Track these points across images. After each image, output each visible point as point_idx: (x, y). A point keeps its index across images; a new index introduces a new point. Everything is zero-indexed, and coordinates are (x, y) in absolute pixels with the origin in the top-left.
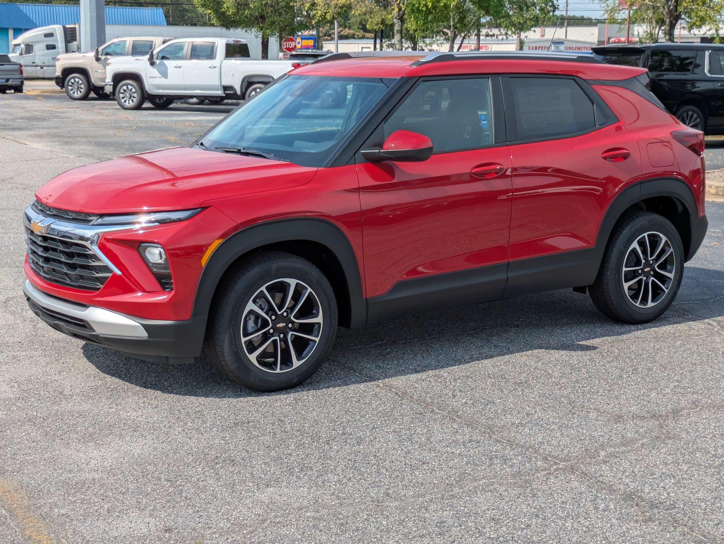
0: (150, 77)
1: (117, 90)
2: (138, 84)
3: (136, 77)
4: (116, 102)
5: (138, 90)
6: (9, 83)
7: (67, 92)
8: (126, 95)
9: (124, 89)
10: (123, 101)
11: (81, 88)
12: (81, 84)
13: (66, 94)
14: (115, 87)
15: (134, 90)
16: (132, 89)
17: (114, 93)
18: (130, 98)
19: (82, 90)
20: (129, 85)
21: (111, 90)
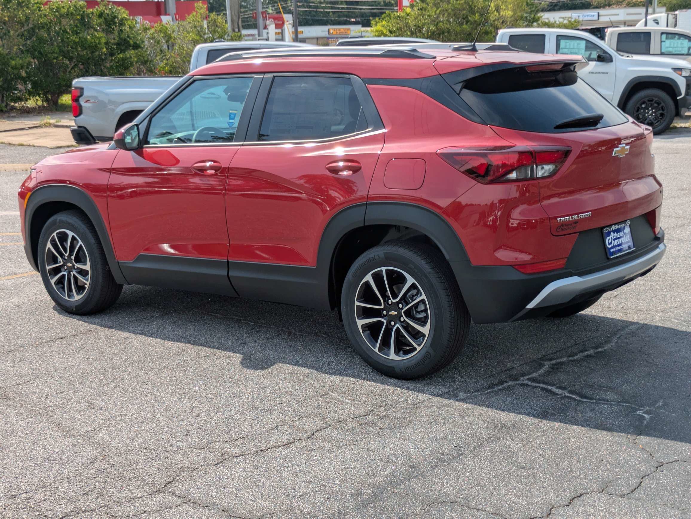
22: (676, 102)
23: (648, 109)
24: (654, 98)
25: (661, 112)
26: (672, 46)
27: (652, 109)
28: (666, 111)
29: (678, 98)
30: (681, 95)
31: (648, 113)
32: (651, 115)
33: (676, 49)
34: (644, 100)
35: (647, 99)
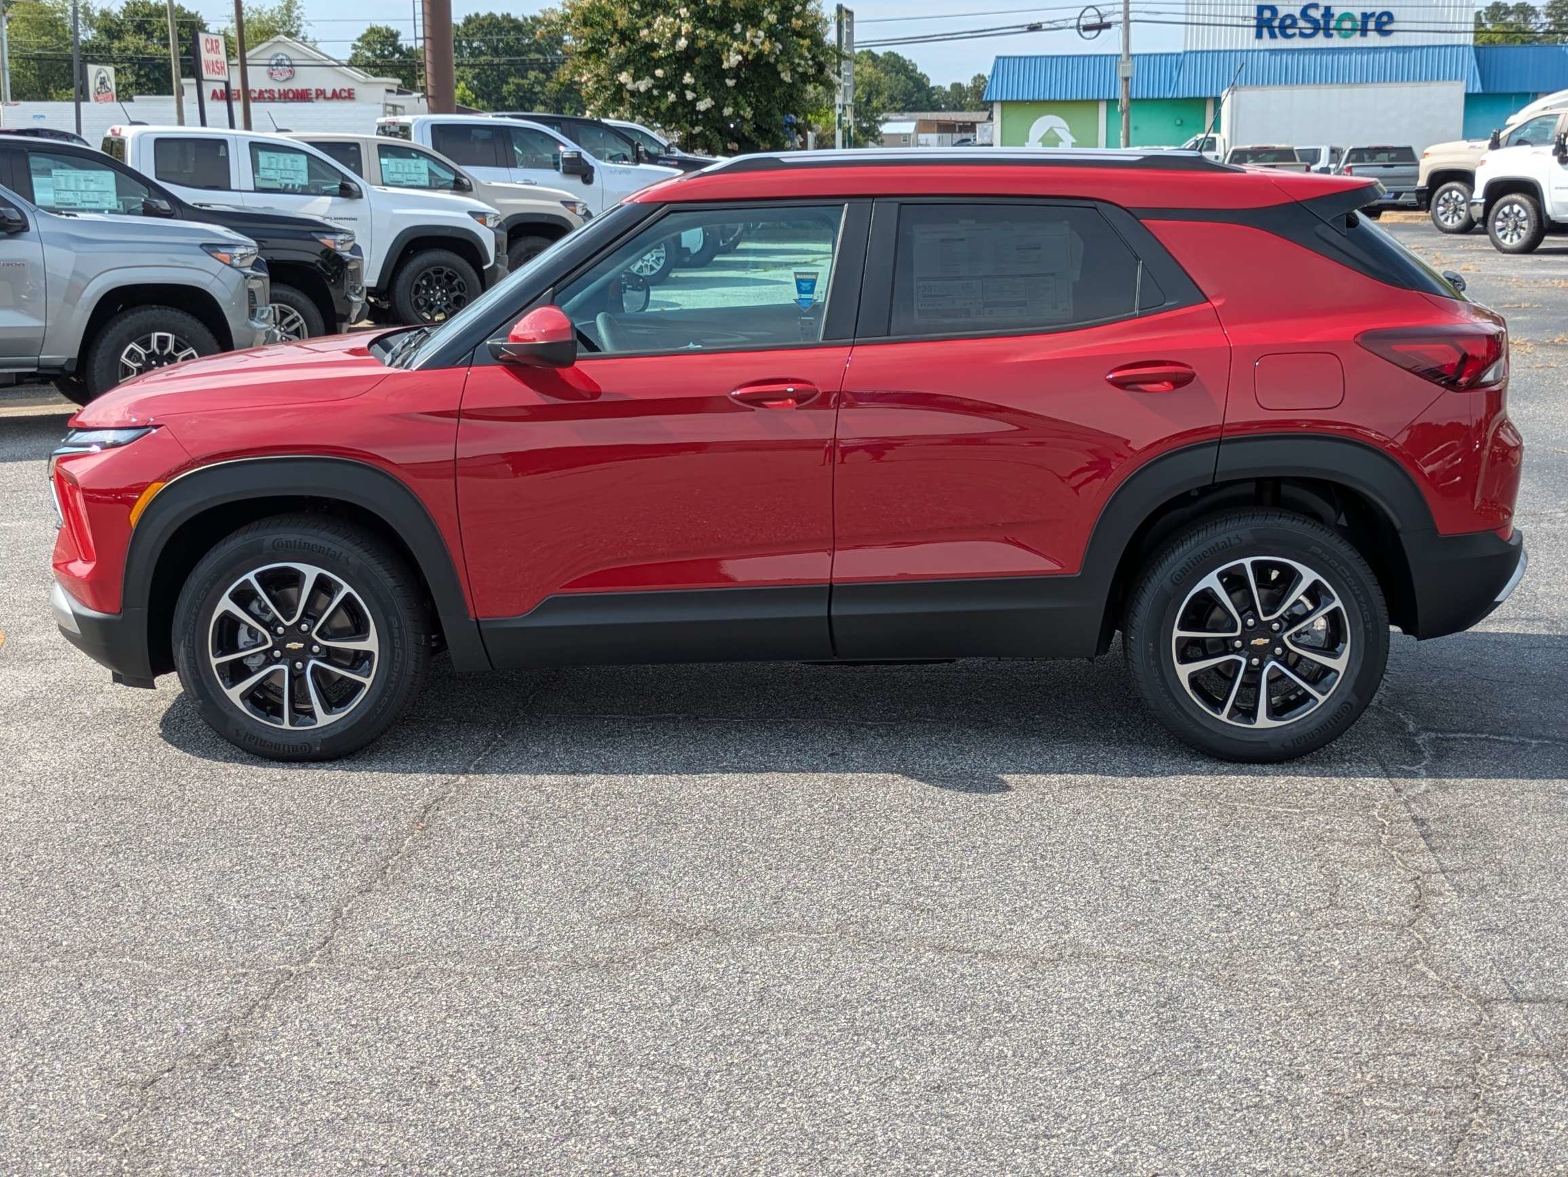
0: (1557, 188)
1: (1492, 213)
2: (1531, 202)
3: (1529, 189)
4: (1487, 237)
5: (1533, 214)
6: (1400, 199)
7: (1434, 218)
8: (1507, 225)
9: (1504, 213)
10: (1500, 235)
11: (1461, 210)
12: (1463, 202)
13: (1432, 222)
14: (1488, 207)
15: (1523, 214)
16: (1519, 212)
17: (1484, 220)
18: (1515, 229)
19: (1462, 214)
20: (1518, 205)
21: (1481, 215)
22: (481, 273)
23: (434, 289)
24: (444, 268)
25: (457, 293)
26: (401, 170)
27: (442, 288)
28: (466, 292)
29: (485, 267)
30: (488, 262)
31: (434, 296)
32: (440, 299)
33: (409, 177)
34: (427, 271)
35: (432, 269)
